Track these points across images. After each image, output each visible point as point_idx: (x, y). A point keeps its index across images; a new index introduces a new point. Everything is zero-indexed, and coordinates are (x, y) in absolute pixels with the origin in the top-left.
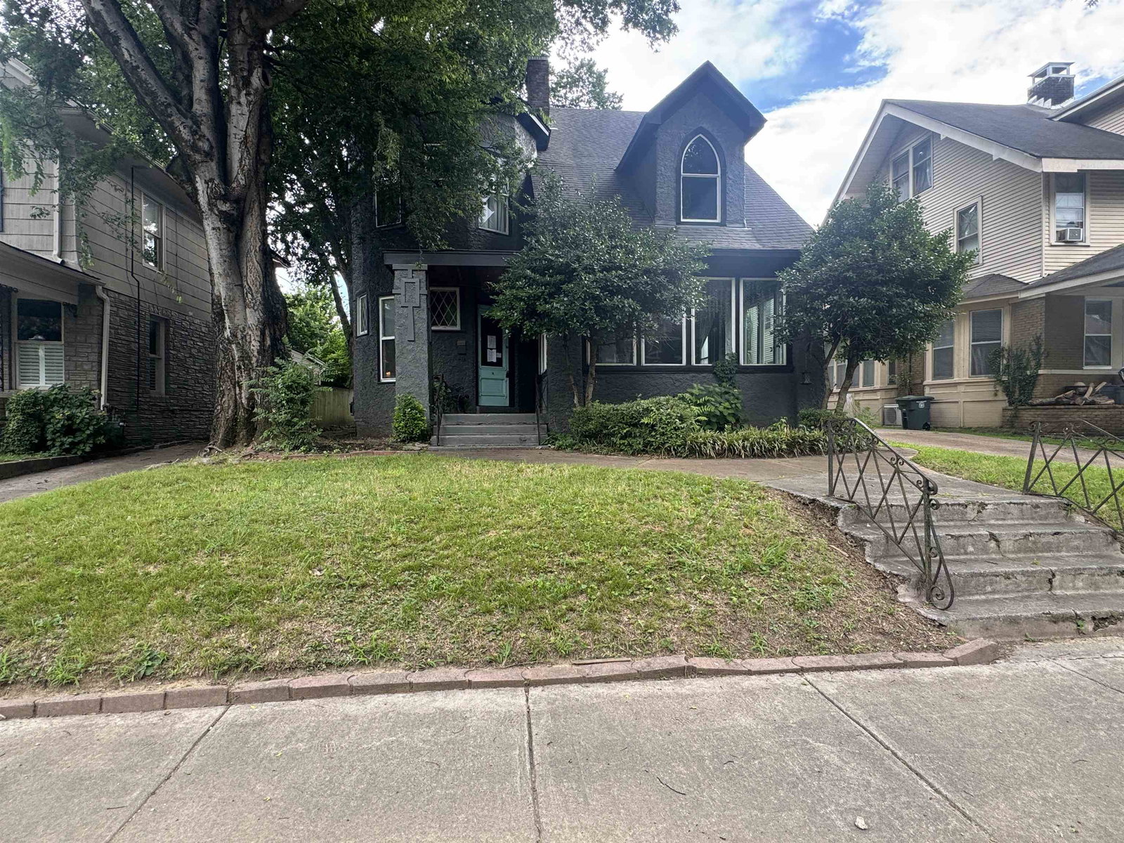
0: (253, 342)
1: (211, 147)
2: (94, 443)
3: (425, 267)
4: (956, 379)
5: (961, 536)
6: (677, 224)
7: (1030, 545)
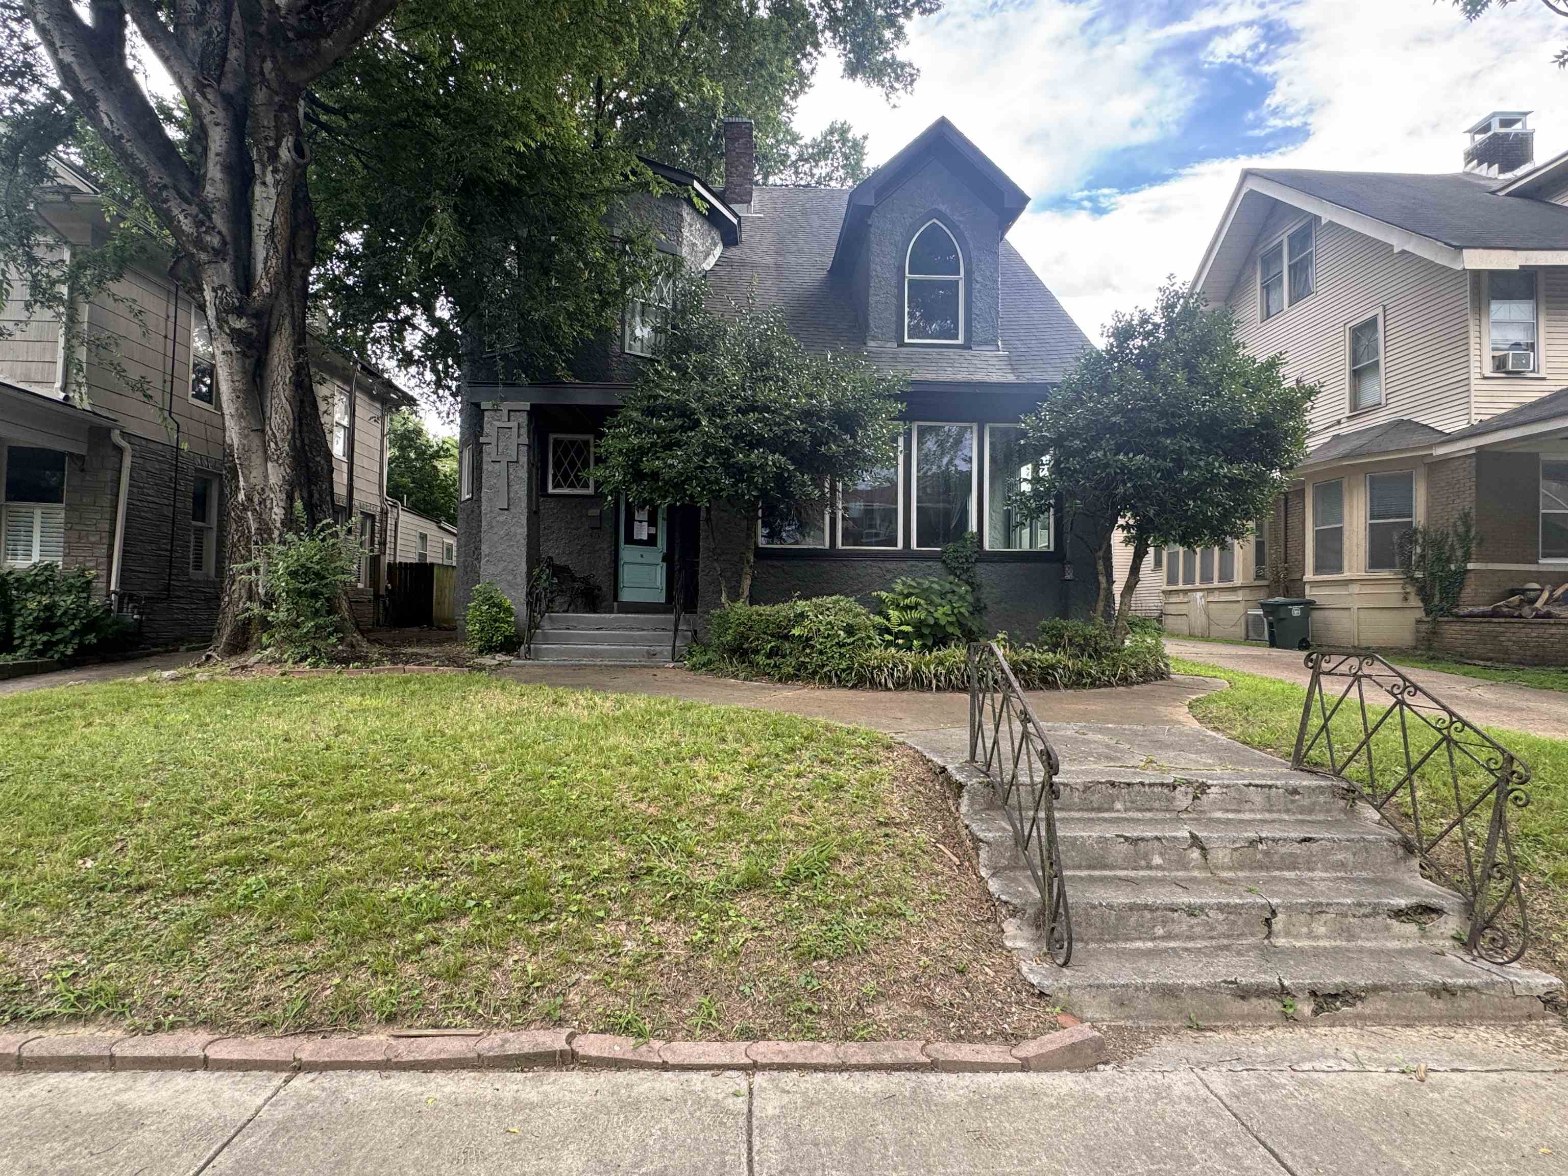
0: (275, 509)
1: (224, 243)
2: (81, 644)
3: (527, 406)
4: (1346, 575)
5: (1143, 839)
6: (899, 346)
7: (1259, 856)
